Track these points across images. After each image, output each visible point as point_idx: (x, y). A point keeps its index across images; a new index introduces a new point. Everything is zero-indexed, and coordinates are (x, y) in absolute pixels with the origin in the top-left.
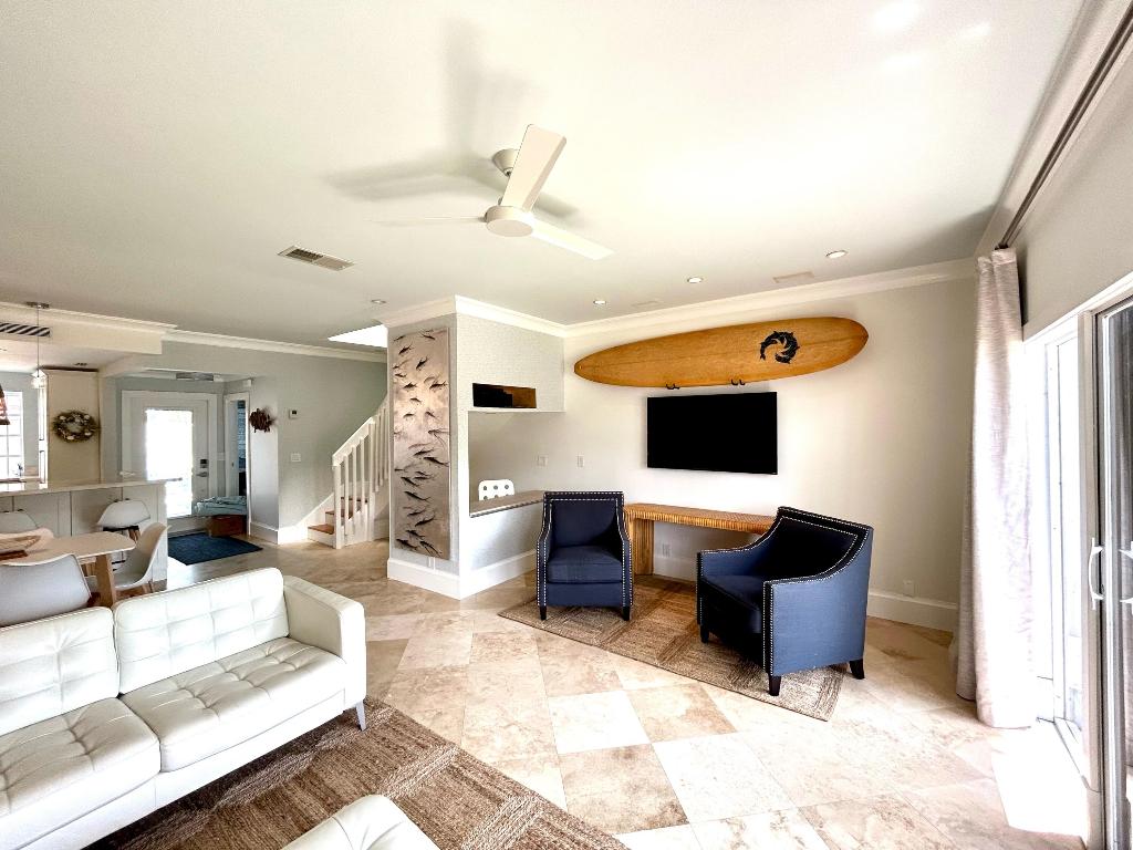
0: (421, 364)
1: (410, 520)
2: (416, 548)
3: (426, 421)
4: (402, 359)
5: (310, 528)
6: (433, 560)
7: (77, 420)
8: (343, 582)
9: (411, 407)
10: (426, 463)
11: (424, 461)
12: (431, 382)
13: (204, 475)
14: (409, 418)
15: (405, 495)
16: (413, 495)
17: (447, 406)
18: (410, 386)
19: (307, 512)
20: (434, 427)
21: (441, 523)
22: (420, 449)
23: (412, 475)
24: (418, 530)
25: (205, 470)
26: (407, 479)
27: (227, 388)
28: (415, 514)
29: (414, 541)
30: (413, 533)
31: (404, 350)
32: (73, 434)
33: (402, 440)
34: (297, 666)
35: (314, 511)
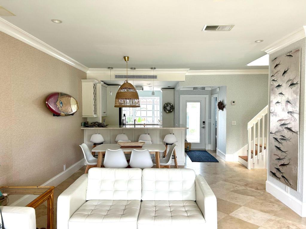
0: (285, 72)
1: (277, 162)
2: (279, 178)
3: (286, 105)
4: (275, 71)
5: (239, 156)
6: (289, 188)
7: (169, 106)
8: (243, 186)
9: (279, 98)
10: (286, 131)
11: (285, 129)
12: (290, 83)
13: (204, 127)
14: (278, 104)
15: (275, 147)
16: (279, 148)
17: (298, 97)
18: (279, 86)
19: (238, 149)
20: (290, 110)
21: (293, 167)
22: (283, 122)
23: (278, 137)
24: (281, 168)
25: (204, 126)
26: (276, 139)
27: (212, 92)
28: (279, 159)
29: (278, 174)
30: (278, 169)
31: (277, 65)
32: (168, 110)
33: (274, 116)
34: (188, 215)
35: (242, 149)
